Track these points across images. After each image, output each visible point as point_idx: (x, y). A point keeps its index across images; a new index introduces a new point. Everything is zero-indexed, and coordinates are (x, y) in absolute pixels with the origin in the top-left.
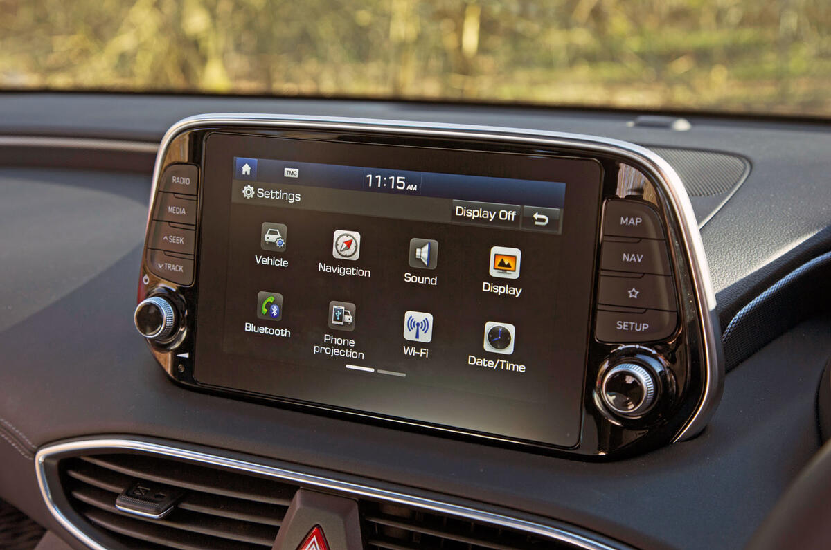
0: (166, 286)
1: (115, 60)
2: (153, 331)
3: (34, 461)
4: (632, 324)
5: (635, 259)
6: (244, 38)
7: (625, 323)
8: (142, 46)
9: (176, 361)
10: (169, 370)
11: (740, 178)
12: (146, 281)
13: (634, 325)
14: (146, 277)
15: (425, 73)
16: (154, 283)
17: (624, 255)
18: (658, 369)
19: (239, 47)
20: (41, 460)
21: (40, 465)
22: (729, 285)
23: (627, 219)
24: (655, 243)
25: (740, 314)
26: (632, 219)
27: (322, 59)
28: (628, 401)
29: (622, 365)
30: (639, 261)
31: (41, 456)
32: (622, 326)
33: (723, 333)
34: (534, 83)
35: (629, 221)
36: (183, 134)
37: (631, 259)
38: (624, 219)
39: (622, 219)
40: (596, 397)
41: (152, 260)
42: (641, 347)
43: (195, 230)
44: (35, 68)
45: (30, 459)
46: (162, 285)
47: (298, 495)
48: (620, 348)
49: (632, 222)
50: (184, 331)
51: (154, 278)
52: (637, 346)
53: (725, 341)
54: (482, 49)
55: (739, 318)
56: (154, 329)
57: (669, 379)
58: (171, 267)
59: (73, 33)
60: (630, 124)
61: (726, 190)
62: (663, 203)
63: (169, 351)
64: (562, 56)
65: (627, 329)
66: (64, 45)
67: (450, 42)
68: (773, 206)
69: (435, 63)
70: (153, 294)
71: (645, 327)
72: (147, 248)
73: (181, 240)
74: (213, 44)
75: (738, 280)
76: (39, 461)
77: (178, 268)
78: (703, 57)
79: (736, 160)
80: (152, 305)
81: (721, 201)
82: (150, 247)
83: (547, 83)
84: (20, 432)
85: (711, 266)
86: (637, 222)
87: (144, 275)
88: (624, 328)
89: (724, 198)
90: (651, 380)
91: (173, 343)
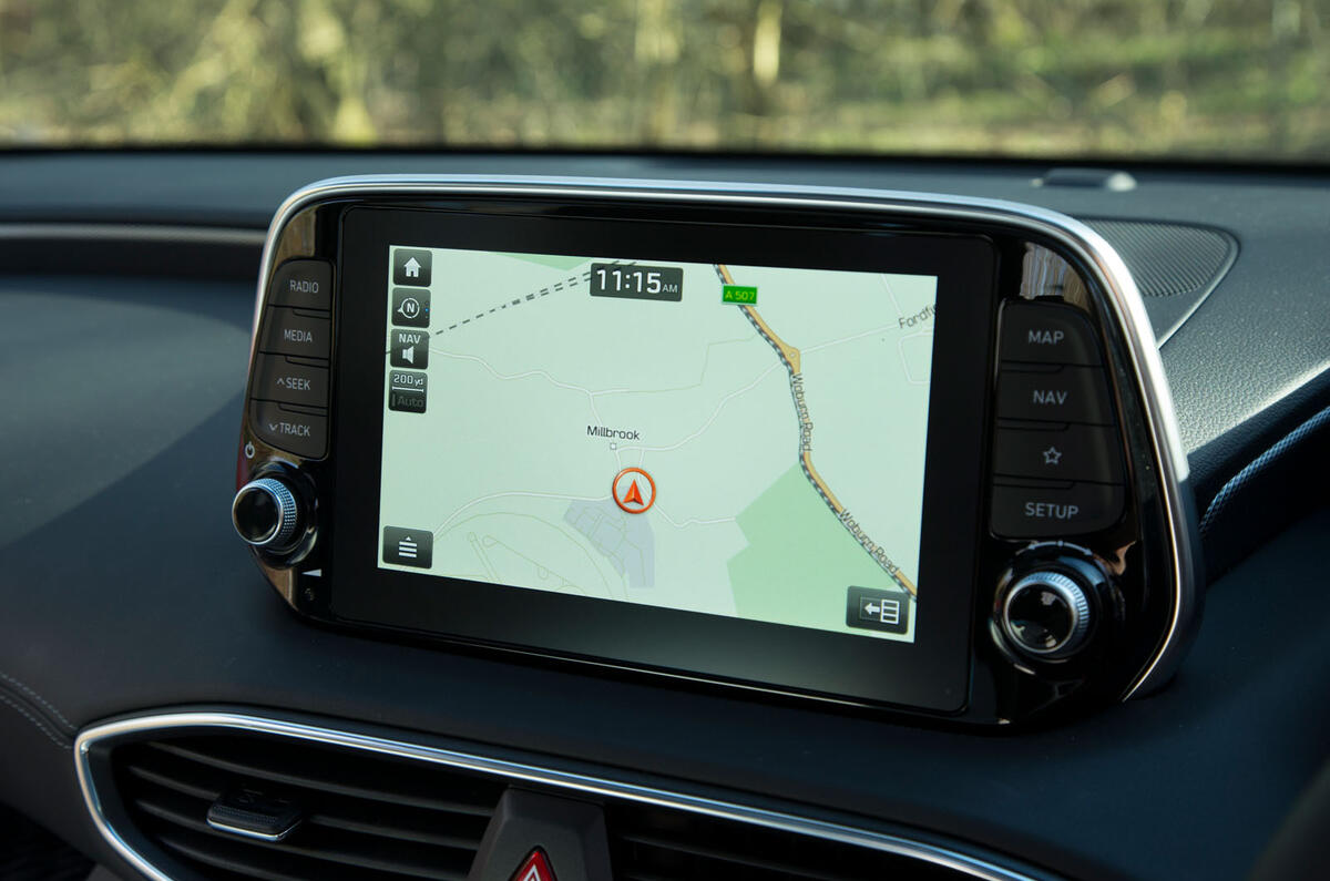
0: (282, 460)
1: (191, 103)
2: (261, 535)
3: (73, 750)
4: (1051, 506)
5: (1053, 400)
6: (400, 63)
7: (1038, 505)
8: (233, 80)
9: (301, 583)
10: (289, 598)
11: (1222, 264)
12: (250, 453)
13: (1054, 509)
14: (250, 446)
15: (693, 113)
16: (263, 455)
17: (1036, 393)
18: (1095, 580)
19: (390, 78)
20: (84, 748)
21: (83, 756)
22: (1209, 440)
23: (1039, 334)
24: (1086, 372)
25: (1228, 488)
26: (1047, 333)
27: (526, 94)
28: (1047, 635)
29: (1036, 575)
30: (1061, 401)
31: (83, 741)
32: (1034, 510)
33: (1200, 520)
34: (870, 127)
35: (1042, 337)
36: (307, 209)
37: (1048, 400)
38: (1035, 334)
39: (1031, 333)
40: (994, 630)
41: (259, 418)
42: (1068, 544)
43: (329, 368)
44: (60, 117)
45: (67, 747)
46: (276, 458)
47: (506, 799)
48: (1032, 547)
49: (1047, 338)
50: (313, 533)
51: (262, 446)
52: (1060, 543)
53: (1204, 532)
54: (787, 72)
55: (1226, 495)
56: (263, 531)
57: (1114, 596)
58: (289, 429)
59: (122, 60)
60: (1037, 182)
61: (1199, 286)
62: (1099, 307)
63: (288, 566)
64: (916, 82)
65: (1042, 515)
66: (106, 80)
67: (733, 62)
68: (1278, 310)
69: (709, 98)
70: (260, 474)
71: (1071, 511)
72: (250, 398)
73: (306, 385)
74: (350, 73)
75: (1223, 431)
76: (81, 751)
77: (302, 431)
78: (1147, 79)
79: (1214, 237)
80: (259, 491)
81: (1192, 305)
82: (253, 396)
83: (892, 125)
84: (50, 703)
85: (1179, 410)
86: (1056, 338)
87: (246, 443)
88: (1038, 515)
89: (1196, 299)
90: (1083, 598)
91: (295, 554)
